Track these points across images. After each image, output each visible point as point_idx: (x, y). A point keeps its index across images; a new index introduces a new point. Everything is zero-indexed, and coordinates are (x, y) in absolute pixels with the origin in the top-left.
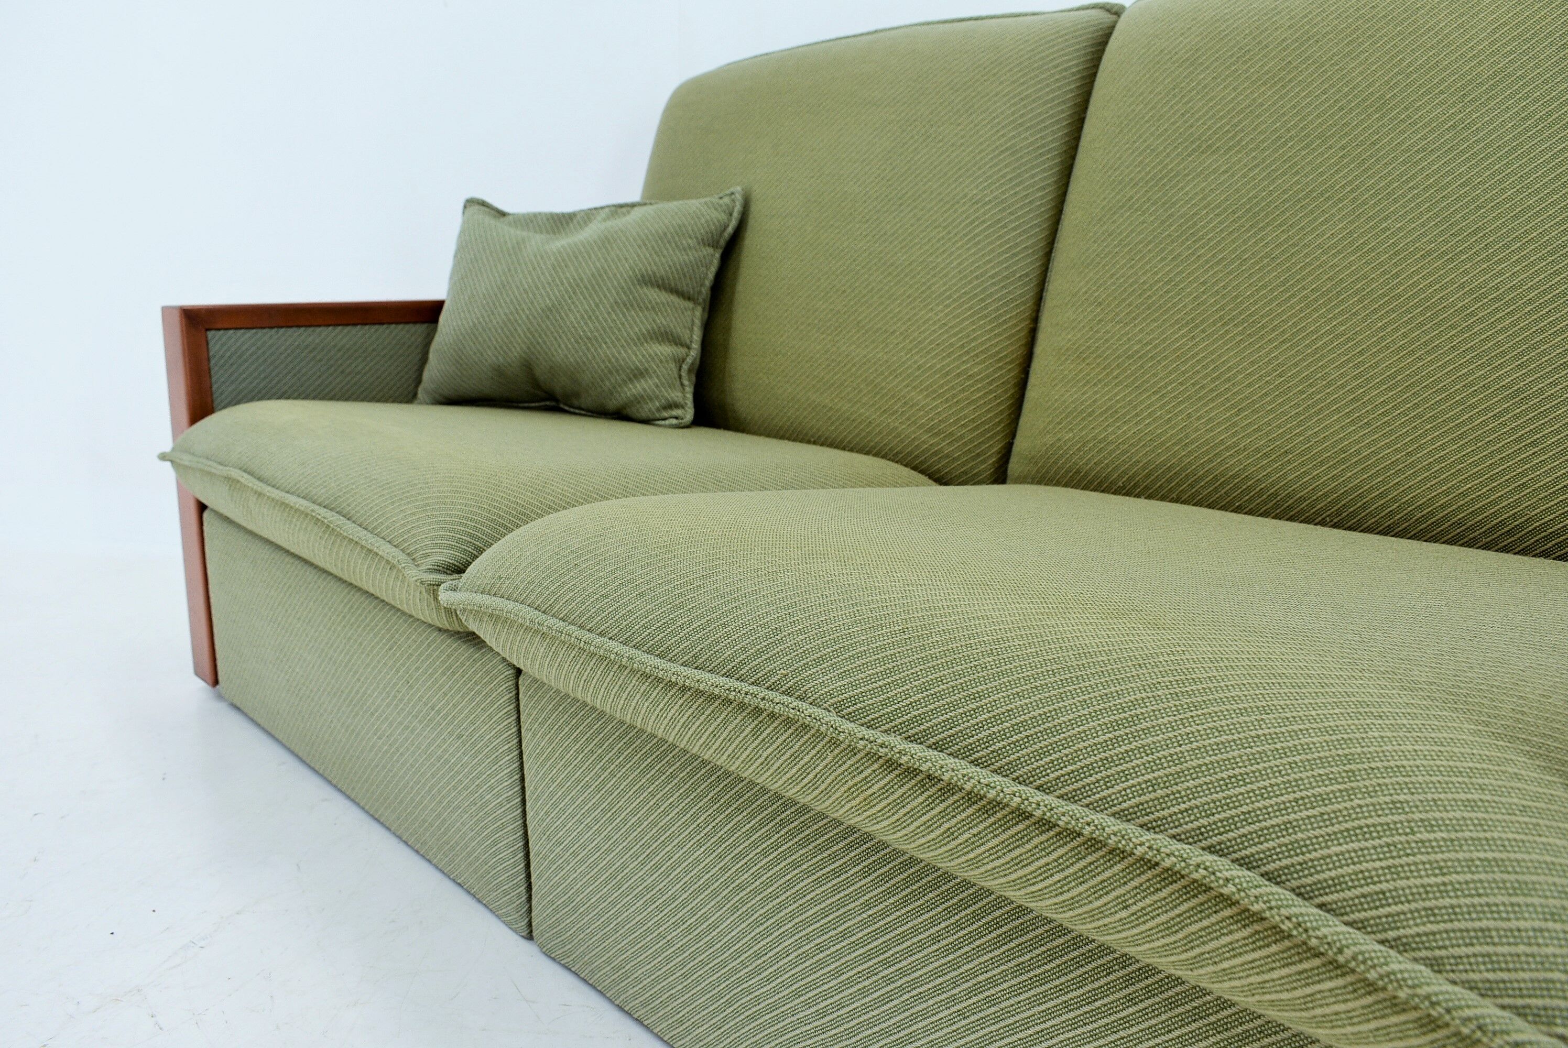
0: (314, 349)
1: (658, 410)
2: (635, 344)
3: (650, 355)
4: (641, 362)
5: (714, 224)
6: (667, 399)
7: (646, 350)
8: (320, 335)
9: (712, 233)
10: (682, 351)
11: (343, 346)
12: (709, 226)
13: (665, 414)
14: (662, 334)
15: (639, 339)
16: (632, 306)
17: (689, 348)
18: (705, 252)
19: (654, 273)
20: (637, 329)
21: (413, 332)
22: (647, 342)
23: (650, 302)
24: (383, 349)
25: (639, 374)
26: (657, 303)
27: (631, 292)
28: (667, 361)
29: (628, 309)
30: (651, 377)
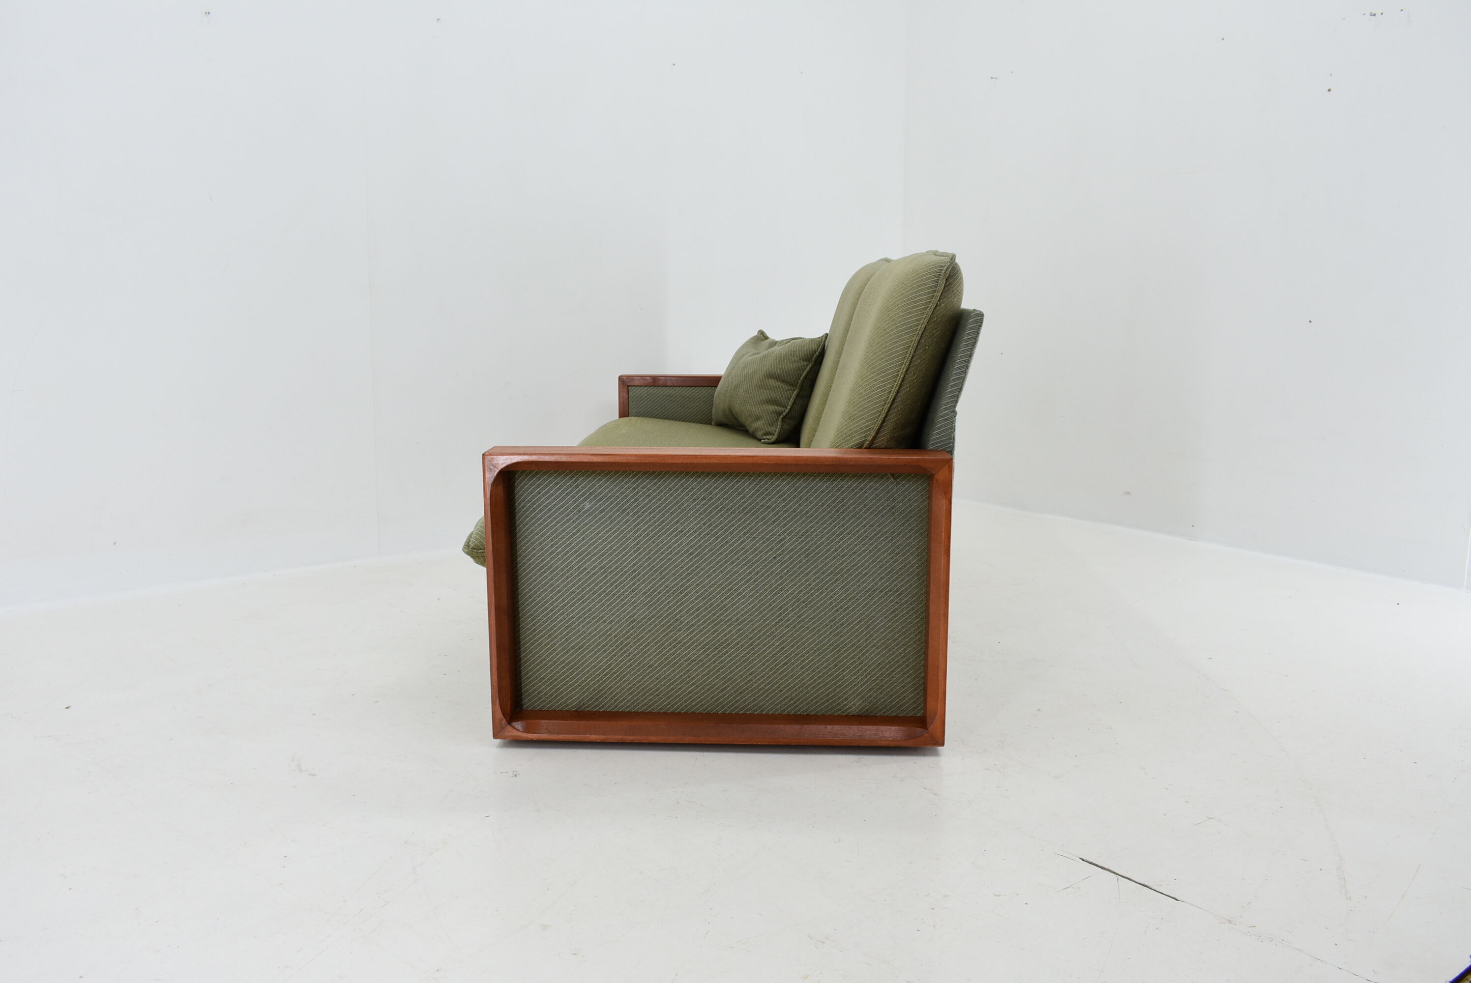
0: (672, 396)
1: (762, 435)
2: (759, 405)
3: (764, 410)
4: (759, 412)
5: (809, 350)
6: (766, 431)
7: (763, 408)
8: (675, 390)
9: (808, 356)
10: (780, 409)
11: (685, 395)
12: (807, 351)
13: (765, 437)
14: (769, 401)
15: (761, 402)
16: (762, 387)
17: (786, 408)
18: (802, 364)
19: (775, 372)
20: (761, 398)
21: (704, 391)
22: (765, 404)
23: (770, 386)
24: (703, 398)
25: (758, 418)
26: (773, 387)
27: (763, 381)
28: (771, 413)
29: (760, 389)
30: (762, 420)
